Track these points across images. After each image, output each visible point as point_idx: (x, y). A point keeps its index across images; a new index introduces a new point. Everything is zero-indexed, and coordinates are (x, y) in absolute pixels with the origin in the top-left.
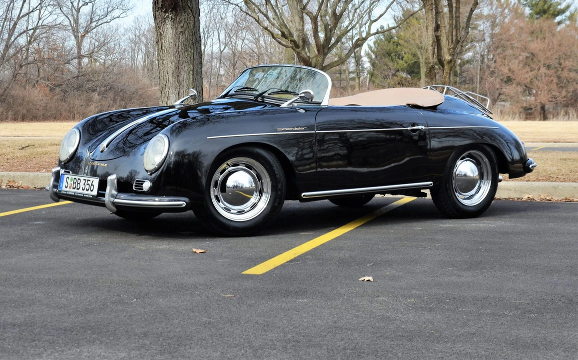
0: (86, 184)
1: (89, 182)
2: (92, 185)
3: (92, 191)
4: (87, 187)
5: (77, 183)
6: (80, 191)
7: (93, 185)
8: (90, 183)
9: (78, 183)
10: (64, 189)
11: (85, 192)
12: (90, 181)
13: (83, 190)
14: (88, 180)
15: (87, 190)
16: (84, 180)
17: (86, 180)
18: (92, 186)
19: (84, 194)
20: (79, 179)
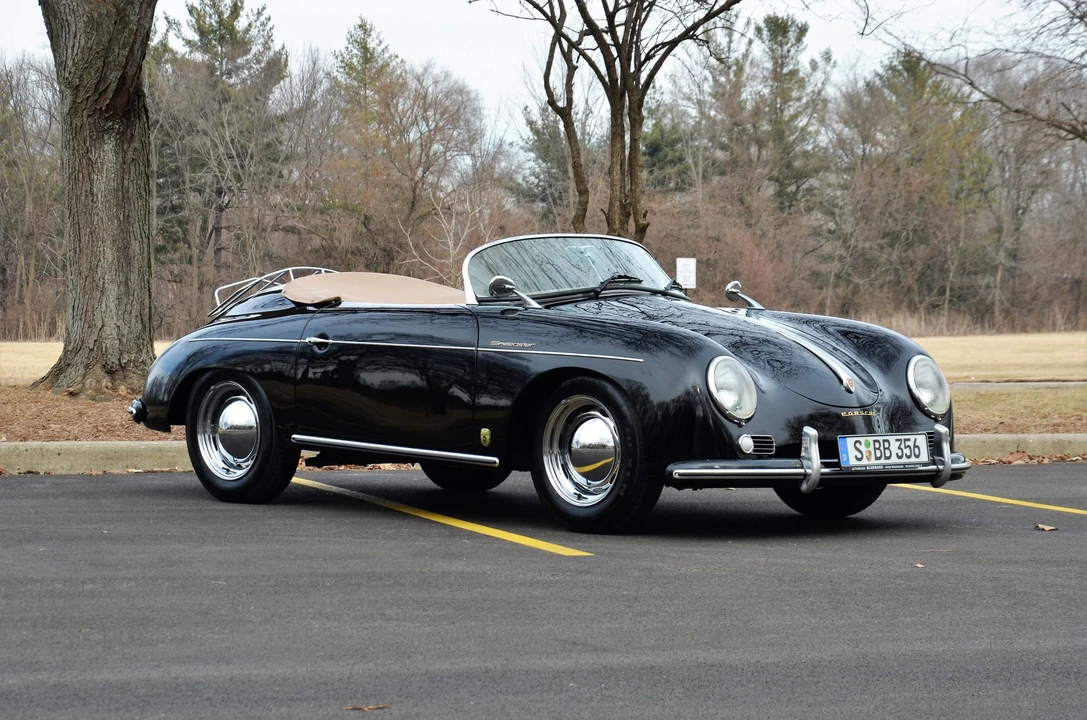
0: (902, 446)
1: (907, 443)
2: (915, 446)
3: (917, 457)
4: (907, 451)
5: (882, 448)
6: (894, 460)
7: (918, 447)
8: (911, 443)
9: (885, 449)
10: (853, 462)
11: (904, 460)
12: (909, 440)
13: (900, 457)
14: (906, 440)
15: (909, 457)
16: (897, 440)
17: (900, 440)
18: (916, 449)
19: (904, 465)
20: (884, 441)
